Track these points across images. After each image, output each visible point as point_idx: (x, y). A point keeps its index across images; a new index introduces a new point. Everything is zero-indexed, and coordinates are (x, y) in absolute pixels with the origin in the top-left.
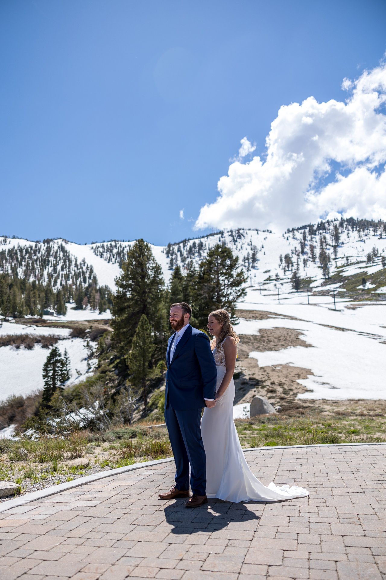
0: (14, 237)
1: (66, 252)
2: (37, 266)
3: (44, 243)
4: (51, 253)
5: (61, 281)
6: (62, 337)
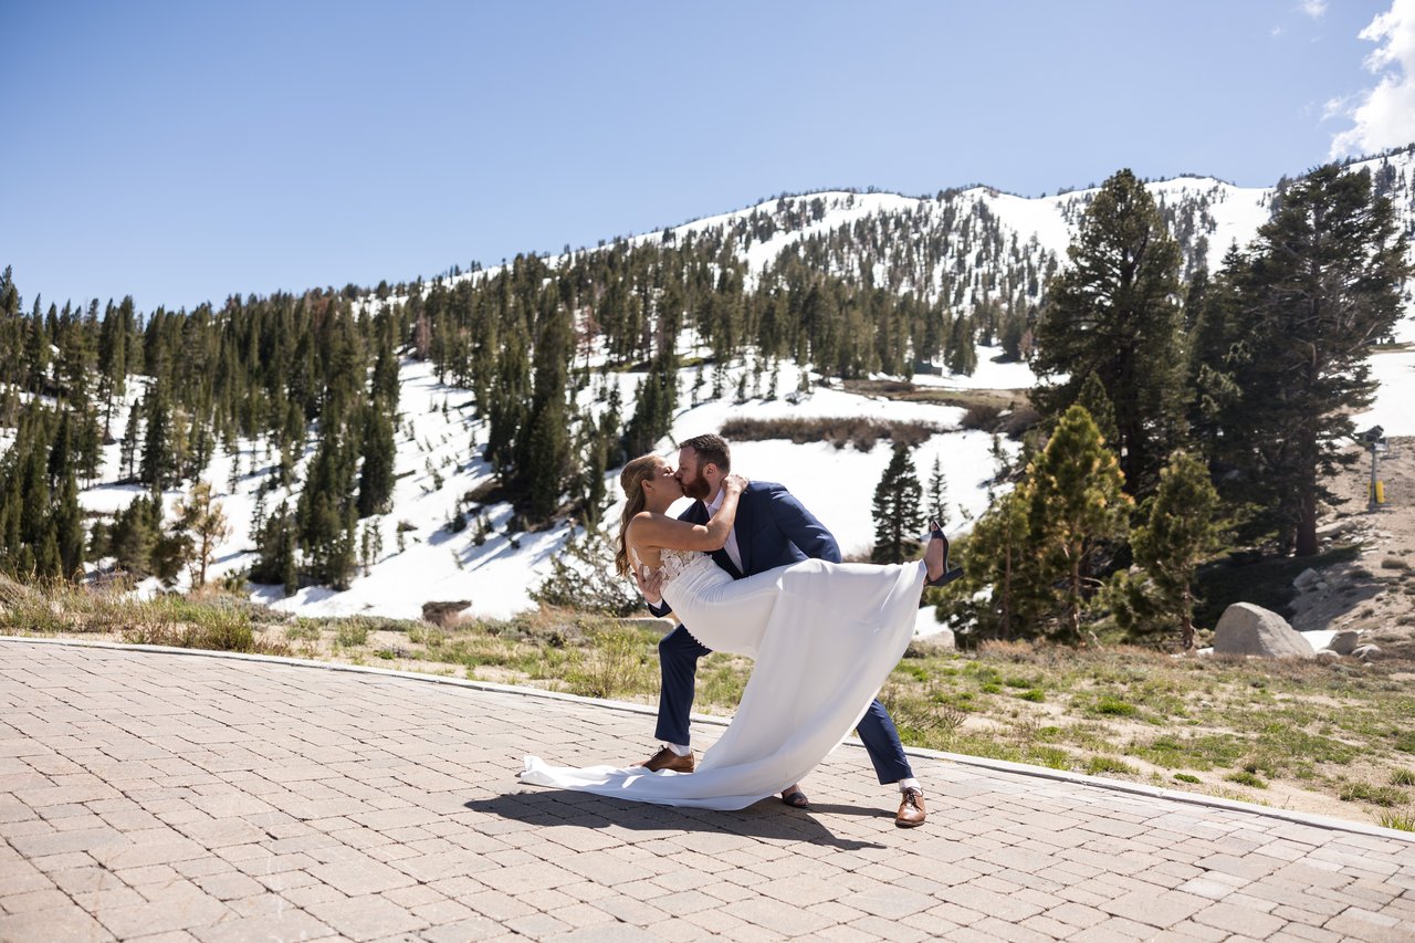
0: (871, 191)
1: (991, 218)
2: (919, 258)
3: (939, 200)
4: (955, 224)
5: (975, 291)
6: (940, 426)
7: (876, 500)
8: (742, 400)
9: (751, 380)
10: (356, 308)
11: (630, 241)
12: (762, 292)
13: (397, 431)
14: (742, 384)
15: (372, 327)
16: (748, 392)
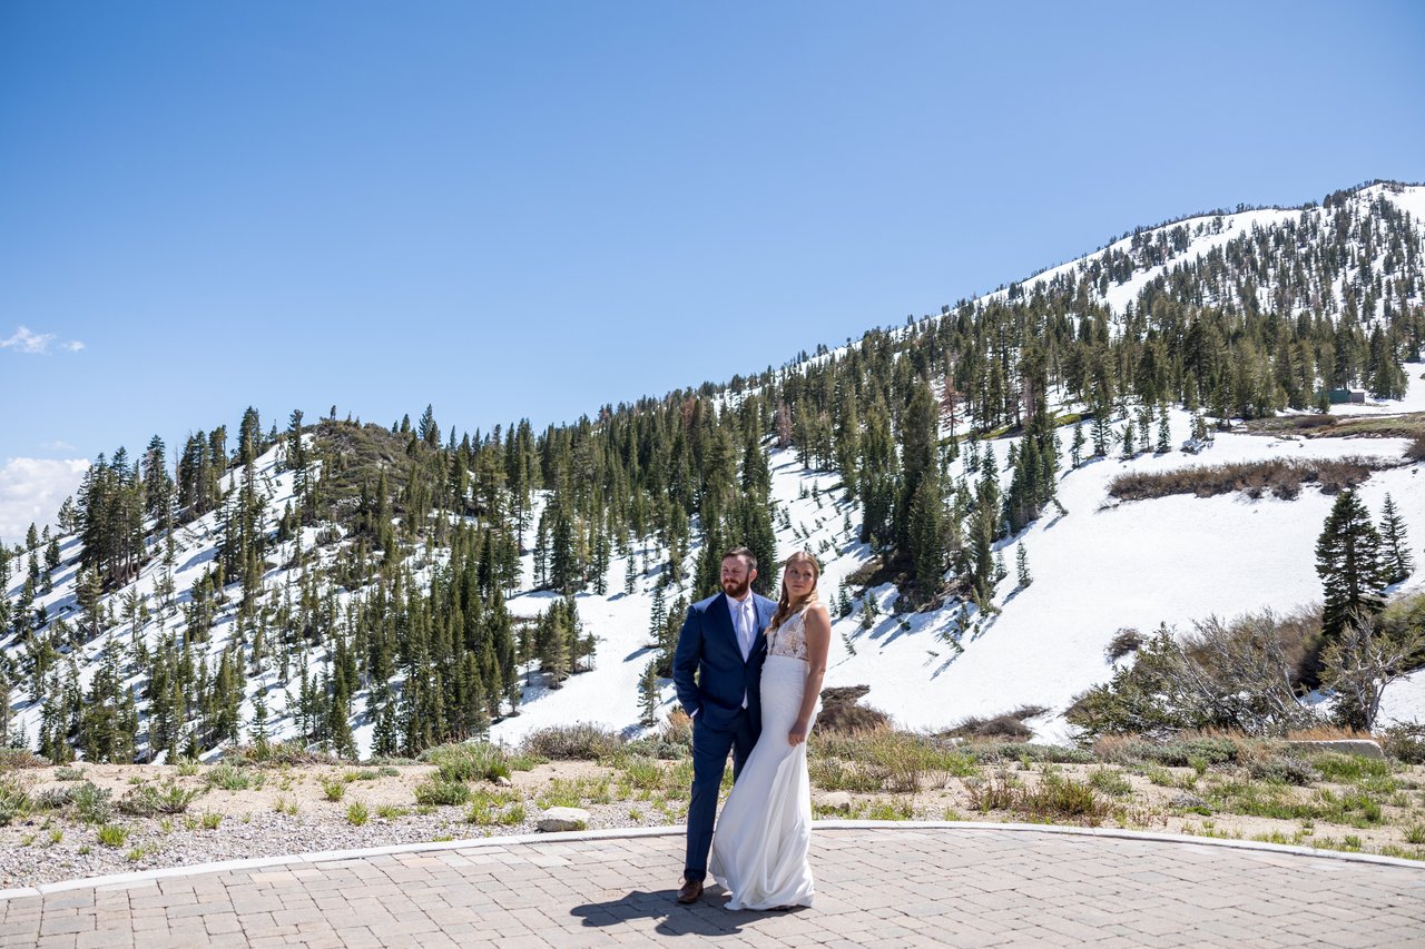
0: (1240, 209)
1: (1399, 216)
2: (1311, 275)
3: (1326, 205)
4: (1351, 229)
5: (1387, 301)
6: (1381, 462)
7: (1321, 553)
8: (1129, 454)
9: (1137, 432)
10: (717, 405)
11: (976, 302)
12: (1131, 336)
13: (773, 520)
14: (1128, 437)
15: (736, 421)
16: (1136, 446)
